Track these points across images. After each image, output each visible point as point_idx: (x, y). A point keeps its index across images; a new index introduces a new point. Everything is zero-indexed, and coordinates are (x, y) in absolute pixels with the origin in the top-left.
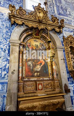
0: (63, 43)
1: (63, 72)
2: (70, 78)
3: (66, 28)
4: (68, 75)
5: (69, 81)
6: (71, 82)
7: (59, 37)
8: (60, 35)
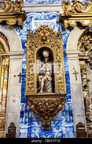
0: (25, 43)
1: (14, 101)
2: (26, 111)
3: (40, 13)
4: (23, 105)
5: (22, 116)
6: (27, 119)
7: (18, 34)
8: (21, 31)
